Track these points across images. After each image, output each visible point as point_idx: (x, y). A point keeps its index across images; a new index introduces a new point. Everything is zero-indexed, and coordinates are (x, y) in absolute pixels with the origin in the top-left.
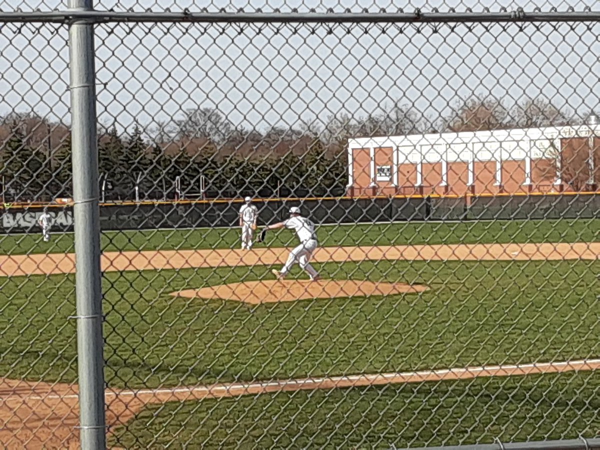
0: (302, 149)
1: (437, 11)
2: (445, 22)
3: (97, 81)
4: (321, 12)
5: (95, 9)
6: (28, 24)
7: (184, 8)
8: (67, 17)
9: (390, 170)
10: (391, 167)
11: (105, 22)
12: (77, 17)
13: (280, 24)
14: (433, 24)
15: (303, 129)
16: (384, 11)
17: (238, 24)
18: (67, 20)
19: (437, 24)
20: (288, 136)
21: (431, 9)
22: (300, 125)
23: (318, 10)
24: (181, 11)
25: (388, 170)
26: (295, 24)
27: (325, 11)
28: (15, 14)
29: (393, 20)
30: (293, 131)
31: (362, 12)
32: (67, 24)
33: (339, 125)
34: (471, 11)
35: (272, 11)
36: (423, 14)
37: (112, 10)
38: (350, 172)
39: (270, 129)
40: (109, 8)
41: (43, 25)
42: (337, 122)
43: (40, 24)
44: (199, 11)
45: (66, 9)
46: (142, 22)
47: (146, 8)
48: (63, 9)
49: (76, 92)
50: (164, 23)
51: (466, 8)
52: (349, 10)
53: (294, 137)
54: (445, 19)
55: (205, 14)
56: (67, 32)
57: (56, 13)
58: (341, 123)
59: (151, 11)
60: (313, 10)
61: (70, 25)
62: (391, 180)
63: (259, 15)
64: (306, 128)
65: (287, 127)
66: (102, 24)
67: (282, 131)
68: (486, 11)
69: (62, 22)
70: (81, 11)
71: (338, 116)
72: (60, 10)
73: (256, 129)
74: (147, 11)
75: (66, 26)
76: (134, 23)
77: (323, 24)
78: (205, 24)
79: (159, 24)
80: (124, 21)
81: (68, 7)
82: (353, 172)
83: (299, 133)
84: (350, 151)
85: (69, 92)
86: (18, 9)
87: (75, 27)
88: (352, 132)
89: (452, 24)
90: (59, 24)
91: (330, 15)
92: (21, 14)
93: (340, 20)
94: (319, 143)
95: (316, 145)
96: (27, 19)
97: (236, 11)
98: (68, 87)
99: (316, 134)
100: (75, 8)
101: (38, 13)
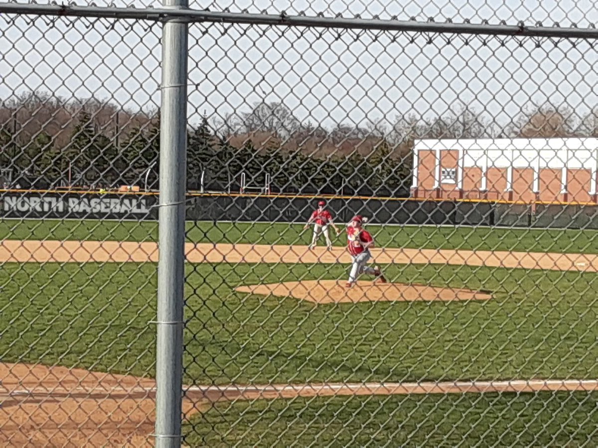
0: (368, 147)
1: (541, 25)
2: (549, 37)
3: (189, 82)
4: (422, 20)
5: (191, 7)
6: (122, 20)
7: (281, 11)
8: (161, 15)
9: (456, 173)
10: (457, 170)
11: (200, 21)
12: (172, 15)
13: (379, 31)
14: (536, 38)
15: (370, 127)
16: (487, 22)
17: (336, 29)
18: (161, 17)
19: (540, 38)
20: (354, 134)
21: (535, 23)
22: (367, 124)
23: (418, 19)
24: (278, 14)
25: (453, 173)
26: (394, 32)
27: (426, 20)
28: (109, 9)
29: (495, 32)
30: (359, 130)
31: (464, 23)
32: (161, 21)
33: (407, 125)
34: (576, 26)
35: (372, 17)
36: (527, 28)
37: (207, 9)
38: (415, 173)
39: (336, 126)
40: (205, 7)
41: (137, 21)
42: (405, 122)
43: (134, 20)
44: (296, 14)
45: (160, 6)
46: (237, 22)
47: (243, 9)
48: (157, 6)
49: (167, 91)
50: (260, 26)
51: (571, 23)
52: (450, 20)
53: (360, 136)
54: (549, 34)
55: (302, 18)
56: (161, 30)
57: (150, 10)
58: (409, 124)
59: (247, 12)
60: (413, 19)
61: (164, 23)
62: (457, 184)
63: (358, 21)
64: (373, 127)
65: (354, 126)
66: (197, 24)
67: (349, 129)
68: (591, 27)
69: (156, 20)
70: (176, 9)
71: (406, 117)
72: (155, 7)
73: (322, 125)
74: (243, 11)
75: (160, 24)
76: (229, 24)
77: (423, 33)
78: (301, 28)
79: (255, 26)
80: (219, 21)
81: (164, 4)
82: (418, 173)
83: (366, 132)
84: (416, 152)
85: (159, 92)
86: (113, 4)
87: (169, 25)
88: (419, 133)
89: (556, 39)
90: (153, 22)
91: (431, 24)
92: (115, 10)
93: (440, 30)
94: (385, 143)
95: (382, 144)
96: (120, 15)
97: (334, 16)
98: (159, 86)
99: (382, 134)
100: (170, 6)
101: (132, 10)
